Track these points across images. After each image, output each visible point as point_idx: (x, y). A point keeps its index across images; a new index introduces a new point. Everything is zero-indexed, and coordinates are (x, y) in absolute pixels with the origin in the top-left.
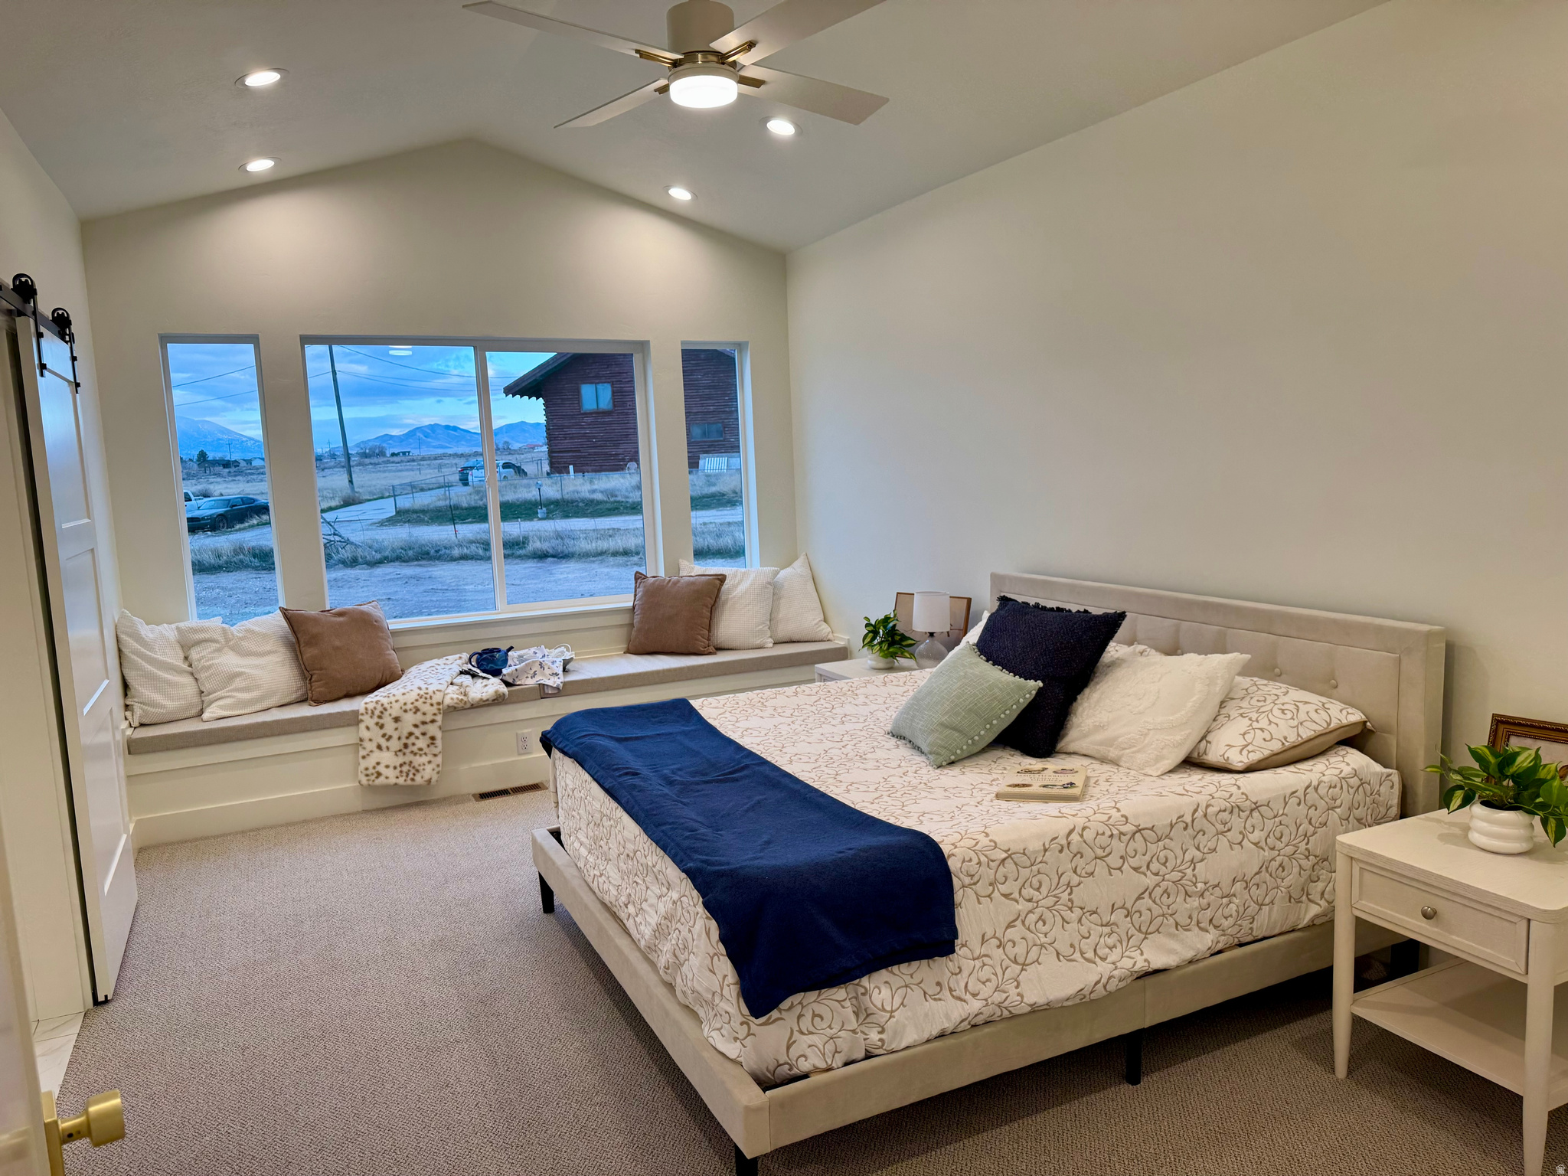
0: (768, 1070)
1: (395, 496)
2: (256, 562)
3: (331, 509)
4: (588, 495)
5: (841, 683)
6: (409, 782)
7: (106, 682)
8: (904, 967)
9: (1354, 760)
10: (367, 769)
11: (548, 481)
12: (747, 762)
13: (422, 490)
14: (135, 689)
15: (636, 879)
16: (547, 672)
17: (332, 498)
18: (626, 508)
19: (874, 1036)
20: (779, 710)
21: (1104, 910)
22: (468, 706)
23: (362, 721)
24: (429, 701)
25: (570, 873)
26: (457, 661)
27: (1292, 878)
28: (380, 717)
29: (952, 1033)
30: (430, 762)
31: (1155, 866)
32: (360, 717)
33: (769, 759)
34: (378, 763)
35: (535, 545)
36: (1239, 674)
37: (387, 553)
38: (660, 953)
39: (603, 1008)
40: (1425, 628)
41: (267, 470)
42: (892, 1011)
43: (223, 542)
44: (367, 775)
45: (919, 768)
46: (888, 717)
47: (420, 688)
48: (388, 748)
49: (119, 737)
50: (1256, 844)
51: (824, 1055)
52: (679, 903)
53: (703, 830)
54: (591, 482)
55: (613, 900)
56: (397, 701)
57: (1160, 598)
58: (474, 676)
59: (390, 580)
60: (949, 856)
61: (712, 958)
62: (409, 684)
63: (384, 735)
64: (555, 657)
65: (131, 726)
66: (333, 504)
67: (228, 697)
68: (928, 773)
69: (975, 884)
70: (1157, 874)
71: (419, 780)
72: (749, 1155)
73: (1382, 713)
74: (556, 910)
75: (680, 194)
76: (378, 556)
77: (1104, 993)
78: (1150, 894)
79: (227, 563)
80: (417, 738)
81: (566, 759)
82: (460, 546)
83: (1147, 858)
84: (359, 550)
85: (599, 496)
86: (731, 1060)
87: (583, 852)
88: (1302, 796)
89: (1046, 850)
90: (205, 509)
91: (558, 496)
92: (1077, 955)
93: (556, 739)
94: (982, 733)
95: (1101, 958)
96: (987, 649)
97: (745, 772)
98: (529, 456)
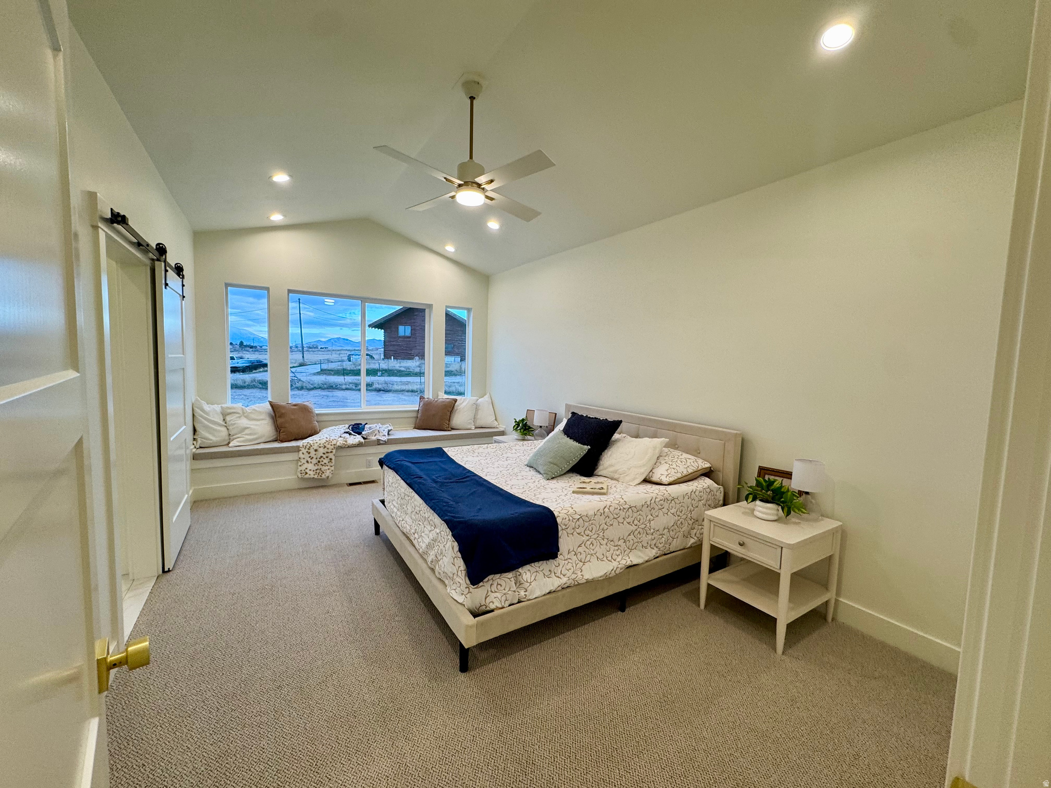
0: (476, 608)
1: (321, 364)
2: (261, 386)
3: (294, 367)
4: (398, 368)
5: (505, 444)
6: (319, 477)
7: (184, 427)
8: (536, 564)
9: (707, 482)
10: (301, 471)
11: (383, 362)
12: (468, 474)
13: (332, 362)
14: (199, 431)
15: (419, 523)
16: (381, 434)
17: (295, 363)
18: (413, 374)
19: (522, 593)
20: (480, 454)
21: (616, 540)
22: (347, 446)
23: (301, 450)
24: (330, 444)
25: (389, 519)
26: (344, 427)
27: (685, 528)
28: (309, 449)
29: (554, 591)
30: (329, 469)
31: (636, 522)
32: (300, 449)
33: (477, 474)
34: (306, 469)
35: (376, 386)
36: (665, 447)
37: (316, 386)
38: (428, 555)
39: (400, 577)
40: (735, 432)
41: (268, 350)
42: (531, 582)
43: (247, 377)
44: (301, 473)
45: (539, 480)
46: (526, 459)
47: (327, 438)
48: (311, 462)
49: (188, 452)
50: (673, 514)
51: (501, 601)
52: (439, 534)
53: (452, 503)
54: (400, 363)
55: (408, 531)
56: (316, 443)
57: (632, 416)
58: (350, 434)
59: (316, 396)
60: (557, 517)
61: (454, 559)
62: (322, 436)
63: (310, 457)
64: (385, 428)
65: (195, 447)
66: (295, 365)
67: (241, 437)
68: (544, 482)
69: (567, 529)
70: (636, 525)
71: (323, 476)
72: (466, 647)
73: (717, 464)
74: (381, 534)
75: (450, 248)
76: (312, 386)
77: (615, 574)
78: (633, 533)
79: (248, 385)
80: (324, 459)
81: (390, 470)
82: (345, 384)
83: (633, 519)
84: (304, 384)
85: (403, 369)
86: (460, 603)
87: (395, 510)
88: (689, 495)
89: (595, 515)
90: (240, 364)
91: (387, 368)
92: (605, 559)
93: (386, 461)
94: (566, 466)
95: (614, 560)
96: (567, 431)
97: (468, 479)
98: (376, 352)
